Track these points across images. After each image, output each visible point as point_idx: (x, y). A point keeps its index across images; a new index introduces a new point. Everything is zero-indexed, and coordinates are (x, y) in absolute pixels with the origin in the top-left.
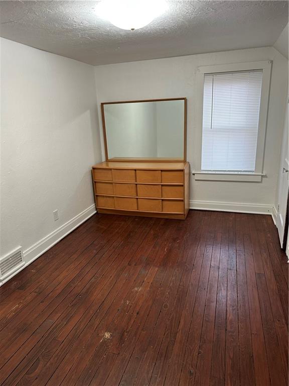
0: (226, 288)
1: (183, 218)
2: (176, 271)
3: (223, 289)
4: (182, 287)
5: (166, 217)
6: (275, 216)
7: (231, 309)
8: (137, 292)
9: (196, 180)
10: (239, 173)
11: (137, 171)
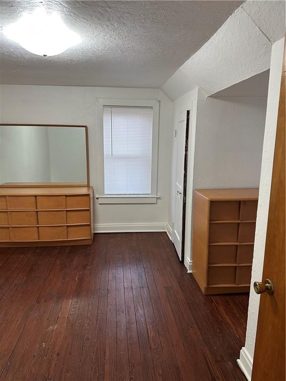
0: (142, 306)
1: (90, 243)
2: (91, 299)
3: (139, 308)
4: (101, 315)
5: (72, 244)
6: (169, 232)
7: (151, 326)
8: (52, 331)
9: (100, 204)
10: (138, 196)
11: (37, 197)
